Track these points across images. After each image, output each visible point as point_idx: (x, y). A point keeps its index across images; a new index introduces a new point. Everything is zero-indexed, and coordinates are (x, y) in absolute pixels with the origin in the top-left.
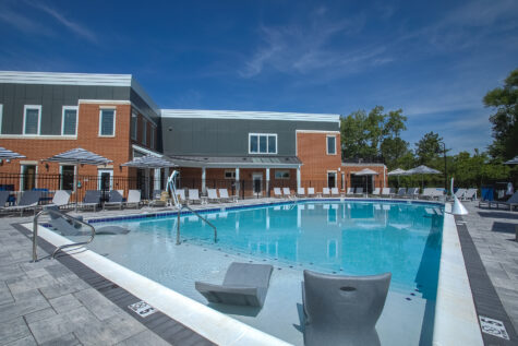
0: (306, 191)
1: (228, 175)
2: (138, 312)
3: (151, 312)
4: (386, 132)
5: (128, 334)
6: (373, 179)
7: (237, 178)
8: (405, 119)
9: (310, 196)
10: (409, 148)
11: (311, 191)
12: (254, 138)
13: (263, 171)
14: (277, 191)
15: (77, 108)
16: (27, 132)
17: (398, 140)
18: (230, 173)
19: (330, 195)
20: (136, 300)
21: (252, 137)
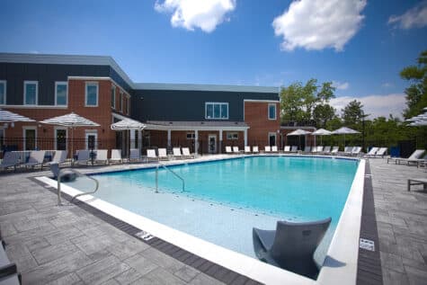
0: (251, 149)
1: (189, 136)
2: (143, 237)
3: (151, 238)
4: (318, 100)
5: (140, 250)
6: (306, 139)
7: (196, 138)
8: (334, 89)
9: (255, 153)
10: (336, 114)
11: (256, 149)
12: (210, 106)
13: (217, 133)
14: (228, 149)
15: (66, 83)
16: (27, 103)
17: (328, 106)
18: (190, 135)
19: (271, 152)
20: (139, 230)
21: (208, 105)
